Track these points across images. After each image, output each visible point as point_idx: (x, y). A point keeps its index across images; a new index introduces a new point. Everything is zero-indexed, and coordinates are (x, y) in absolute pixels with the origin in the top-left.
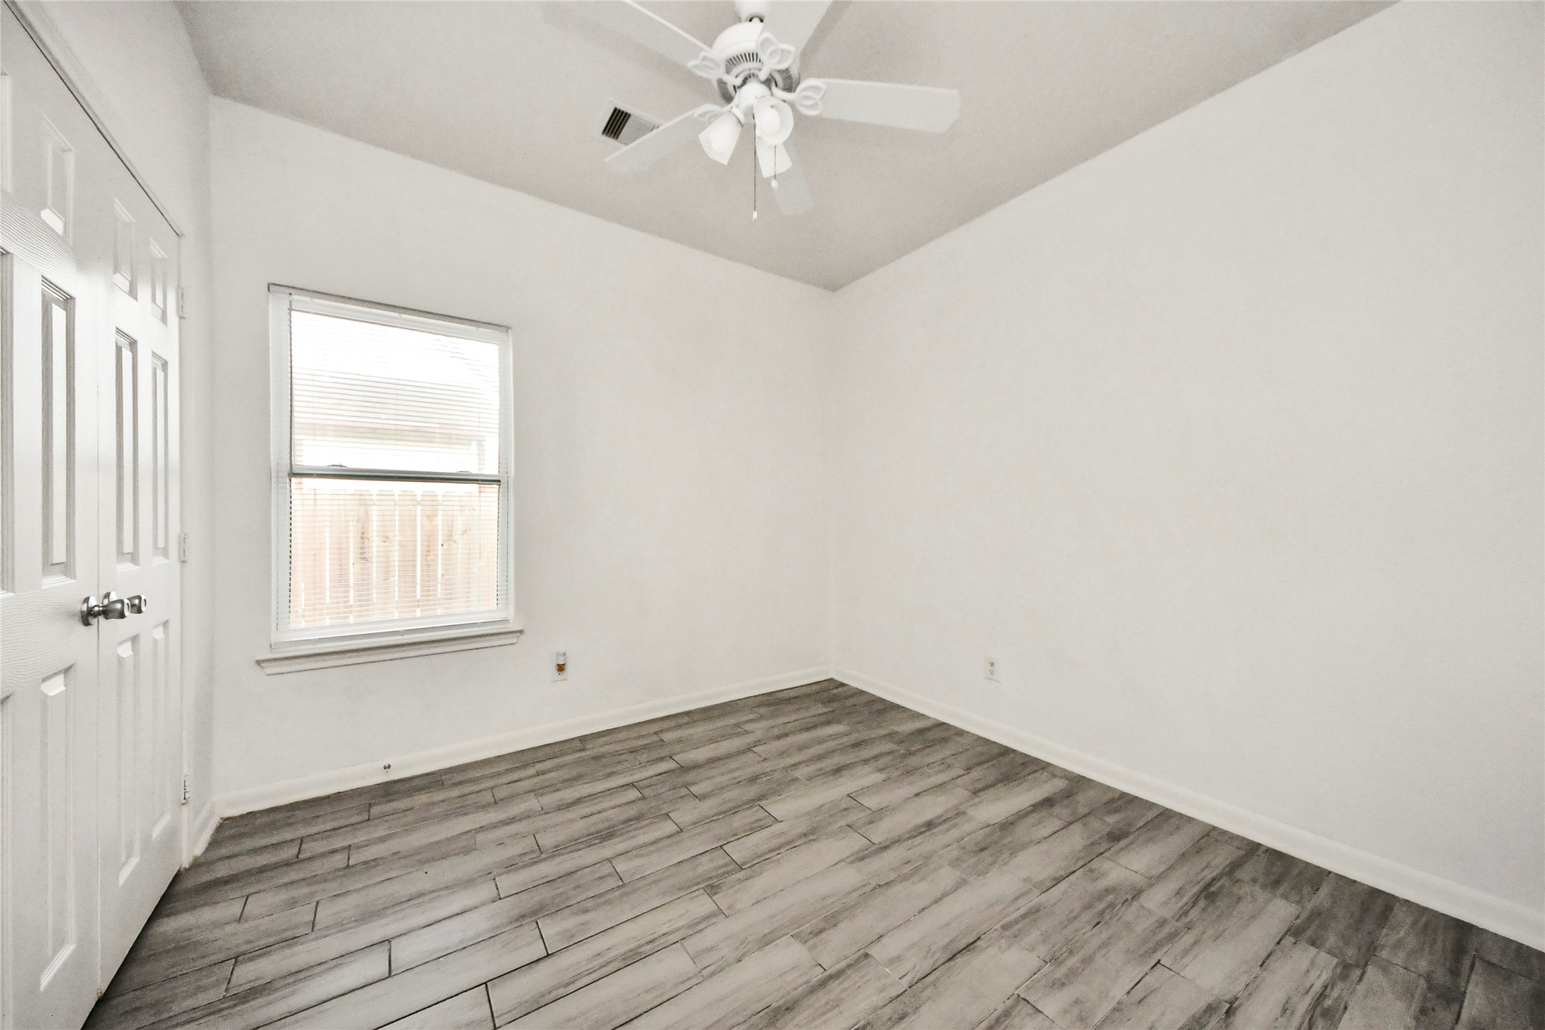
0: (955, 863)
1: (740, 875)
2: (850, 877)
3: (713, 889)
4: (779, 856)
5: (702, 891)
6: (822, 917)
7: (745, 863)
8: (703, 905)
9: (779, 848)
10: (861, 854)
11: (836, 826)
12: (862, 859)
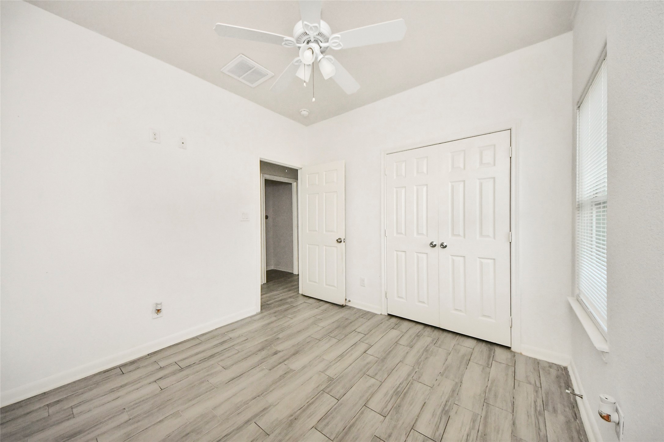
0: (214, 417)
1: (322, 388)
2: (271, 398)
3: (330, 379)
4: (307, 401)
5: (334, 378)
6: (286, 378)
7: (322, 394)
8: (331, 373)
9: (308, 406)
10: (265, 412)
11: (277, 432)
12: (264, 410)
